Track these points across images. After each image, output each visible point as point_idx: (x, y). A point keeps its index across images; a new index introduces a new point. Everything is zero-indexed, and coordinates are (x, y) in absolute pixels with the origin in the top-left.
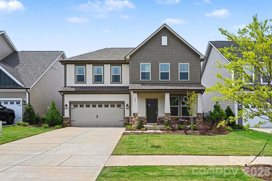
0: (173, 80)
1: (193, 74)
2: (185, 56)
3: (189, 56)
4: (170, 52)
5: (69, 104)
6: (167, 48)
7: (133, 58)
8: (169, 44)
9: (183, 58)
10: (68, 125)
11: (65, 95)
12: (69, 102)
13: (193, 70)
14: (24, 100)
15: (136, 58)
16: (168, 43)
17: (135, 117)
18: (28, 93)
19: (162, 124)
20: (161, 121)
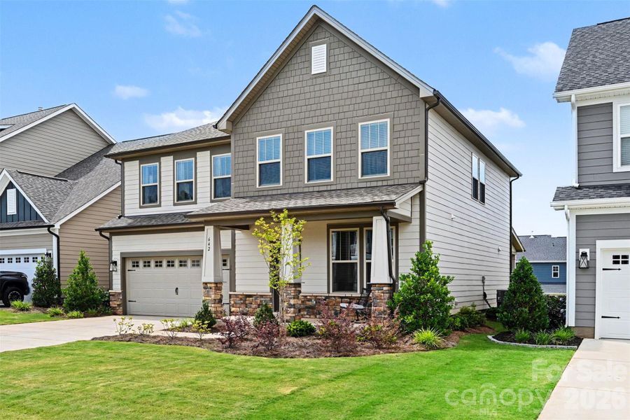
0: (342, 181)
1: (401, 155)
2: (378, 97)
3: (389, 95)
4: (335, 91)
5: (119, 258)
6: (327, 79)
7: (239, 126)
8: (332, 65)
9: (372, 104)
10: (118, 312)
11: (114, 238)
12: (121, 253)
13: (401, 141)
14: (49, 252)
15: (247, 125)
16: (329, 63)
17: (208, 291)
18: (56, 235)
19: (312, 316)
20: (307, 307)
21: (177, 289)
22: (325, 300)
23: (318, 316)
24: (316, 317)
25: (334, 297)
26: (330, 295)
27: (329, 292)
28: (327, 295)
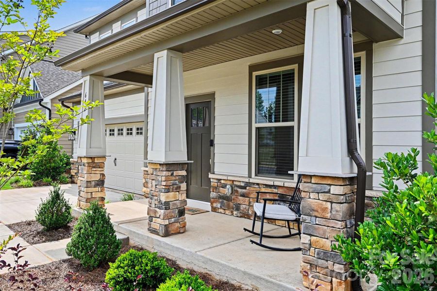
18: (49, 109)
19: (227, 212)
20: (221, 197)
21: (116, 159)
22: (244, 188)
23: (235, 213)
24: (232, 214)
25: (258, 184)
26: (251, 181)
27: (250, 177)
28: (247, 180)
